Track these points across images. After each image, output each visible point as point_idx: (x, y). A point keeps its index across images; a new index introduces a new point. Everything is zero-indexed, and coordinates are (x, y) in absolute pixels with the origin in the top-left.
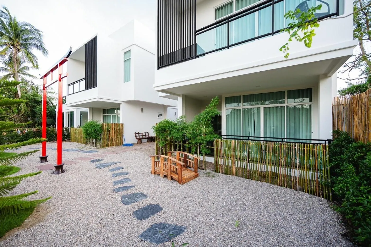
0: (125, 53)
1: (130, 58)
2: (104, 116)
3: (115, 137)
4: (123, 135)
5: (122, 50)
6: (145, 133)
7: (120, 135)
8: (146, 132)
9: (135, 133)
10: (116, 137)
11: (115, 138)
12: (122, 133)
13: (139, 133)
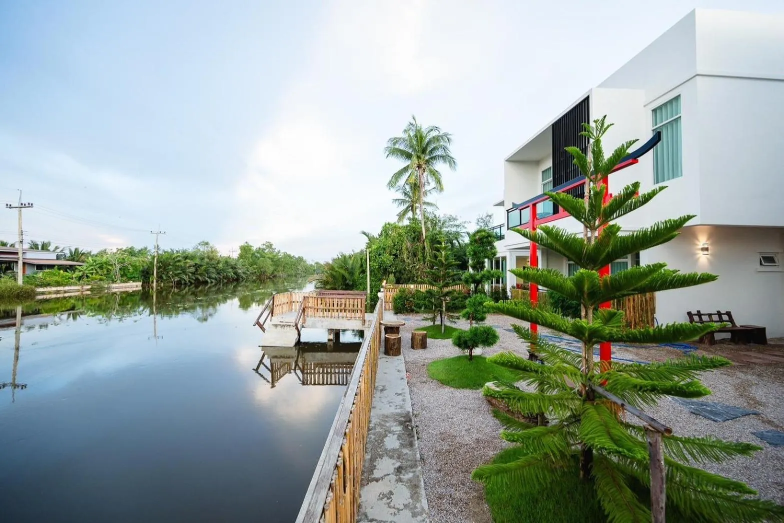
0: (654, 111)
1: (680, 117)
2: (569, 265)
3: (635, 320)
4: (655, 315)
5: (645, 106)
6: (719, 314)
7: (647, 317)
8: (722, 312)
9: (689, 314)
10: (637, 320)
11: (635, 323)
12: (653, 311)
13: (699, 314)
